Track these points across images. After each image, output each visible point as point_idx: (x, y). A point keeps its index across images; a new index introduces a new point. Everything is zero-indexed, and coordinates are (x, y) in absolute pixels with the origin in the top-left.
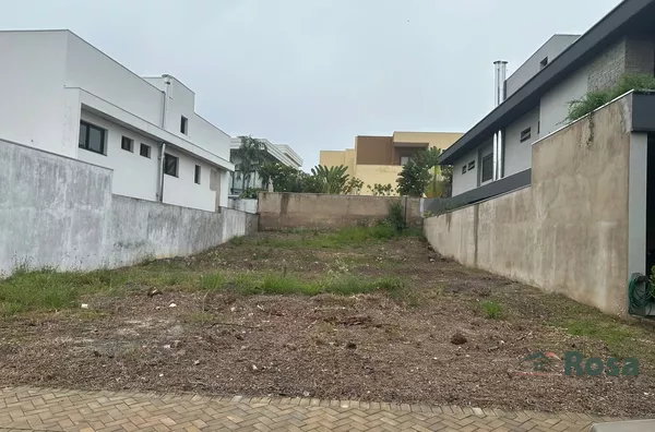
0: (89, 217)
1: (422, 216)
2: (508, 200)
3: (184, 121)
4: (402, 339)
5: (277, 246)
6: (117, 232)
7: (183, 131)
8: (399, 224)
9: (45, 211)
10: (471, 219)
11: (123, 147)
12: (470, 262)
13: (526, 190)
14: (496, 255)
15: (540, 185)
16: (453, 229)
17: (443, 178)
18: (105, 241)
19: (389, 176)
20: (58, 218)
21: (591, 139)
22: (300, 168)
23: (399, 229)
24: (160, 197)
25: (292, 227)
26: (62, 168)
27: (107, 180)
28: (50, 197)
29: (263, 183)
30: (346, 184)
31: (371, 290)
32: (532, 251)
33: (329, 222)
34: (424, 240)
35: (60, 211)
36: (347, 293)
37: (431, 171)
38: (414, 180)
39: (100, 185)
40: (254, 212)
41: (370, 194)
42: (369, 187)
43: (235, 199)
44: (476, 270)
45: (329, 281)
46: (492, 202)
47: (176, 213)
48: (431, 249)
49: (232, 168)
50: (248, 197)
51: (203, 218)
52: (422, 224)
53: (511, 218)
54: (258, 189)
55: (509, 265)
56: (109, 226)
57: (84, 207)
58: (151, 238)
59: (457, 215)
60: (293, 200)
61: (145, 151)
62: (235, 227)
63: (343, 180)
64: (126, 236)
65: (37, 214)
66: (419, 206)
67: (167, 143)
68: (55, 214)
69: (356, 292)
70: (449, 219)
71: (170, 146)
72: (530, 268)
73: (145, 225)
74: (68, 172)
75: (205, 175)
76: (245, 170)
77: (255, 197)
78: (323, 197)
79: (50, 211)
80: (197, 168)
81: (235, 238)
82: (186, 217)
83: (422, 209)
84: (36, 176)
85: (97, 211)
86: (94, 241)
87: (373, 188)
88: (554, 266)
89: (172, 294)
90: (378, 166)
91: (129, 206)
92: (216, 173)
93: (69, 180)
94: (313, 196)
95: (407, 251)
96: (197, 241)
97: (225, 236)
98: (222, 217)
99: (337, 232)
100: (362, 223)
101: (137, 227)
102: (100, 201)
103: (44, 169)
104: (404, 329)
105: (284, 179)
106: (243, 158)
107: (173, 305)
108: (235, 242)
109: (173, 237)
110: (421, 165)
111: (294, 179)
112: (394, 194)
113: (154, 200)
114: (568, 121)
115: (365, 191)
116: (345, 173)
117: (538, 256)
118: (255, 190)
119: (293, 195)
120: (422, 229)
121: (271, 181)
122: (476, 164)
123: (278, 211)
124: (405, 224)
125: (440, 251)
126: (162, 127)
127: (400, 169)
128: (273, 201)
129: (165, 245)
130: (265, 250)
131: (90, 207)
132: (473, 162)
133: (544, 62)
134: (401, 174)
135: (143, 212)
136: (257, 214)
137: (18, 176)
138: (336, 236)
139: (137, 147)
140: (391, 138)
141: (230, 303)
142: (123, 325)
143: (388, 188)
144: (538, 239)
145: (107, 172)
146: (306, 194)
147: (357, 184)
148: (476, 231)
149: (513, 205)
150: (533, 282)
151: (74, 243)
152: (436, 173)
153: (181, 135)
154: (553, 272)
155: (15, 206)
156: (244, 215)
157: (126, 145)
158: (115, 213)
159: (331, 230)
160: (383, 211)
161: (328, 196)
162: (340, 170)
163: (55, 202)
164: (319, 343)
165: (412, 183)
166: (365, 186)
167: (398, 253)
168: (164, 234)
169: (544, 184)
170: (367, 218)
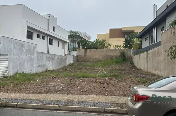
0: (31, 58)
1: (132, 55)
2: (155, 50)
3: (54, 27)
4: (117, 87)
5: (84, 66)
6: (38, 62)
7: (54, 31)
8: (124, 58)
9: (20, 57)
10: (146, 56)
11: (37, 37)
12: (146, 70)
13: (160, 47)
14: (152, 67)
15: (163, 45)
16: (141, 59)
17: (139, 42)
18: (35, 65)
19: (120, 42)
20: (23, 59)
21: (174, 33)
22: (90, 40)
23: (124, 60)
24: (48, 52)
25: (88, 60)
26: (24, 45)
27: (35, 47)
28: (21, 53)
29: (78, 46)
30: (106, 45)
31: (111, 76)
32: (161, 65)
33: (100, 58)
34: (132, 63)
35: (24, 57)
36: (104, 77)
37: (135, 40)
38: (129, 43)
39: (33, 49)
40: (76, 55)
41: (114, 48)
42: (113, 46)
43: (69, 51)
44: (147, 72)
45: (99, 75)
46: (151, 51)
47: (53, 56)
48: (134, 66)
49: (69, 41)
50: (73, 51)
51: (61, 58)
52: (132, 58)
53: (156, 55)
54: (77, 48)
55: (155, 70)
56: (36, 61)
57: (30, 56)
58: (47, 64)
59: (142, 55)
60: (88, 51)
61: (44, 38)
62: (70, 60)
63: (105, 44)
64: (41, 64)
65: (19, 58)
66: (131, 52)
67: (50, 35)
68: (23, 58)
69: (106, 77)
70: (140, 56)
71: (51, 36)
72: (161, 71)
73: (45, 60)
74: (26, 46)
75: (61, 44)
76: (72, 42)
77: (76, 50)
78: (98, 50)
79: (22, 57)
80: (58, 42)
81: (70, 64)
82: (56, 57)
83: (132, 53)
84: (18, 47)
85: (33, 56)
86: (32, 65)
87: (115, 46)
88: (166, 70)
89: (58, 78)
90: (117, 39)
91: (41, 55)
92: (64, 43)
93: (26, 48)
94: (95, 50)
95: (126, 67)
96: (59, 65)
97: (67, 63)
98: (66, 57)
99: (103, 61)
100: (111, 58)
101: (43, 61)
102: (33, 54)
103: (20, 45)
104: (118, 85)
105: (85, 44)
106: (72, 38)
107: (59, 80)
108: (70, 65)
109: (53, 64)
110: (131, 38)
111: (88, 44)
112: (122, 48)
113: (47, 53)
114: (169, 27)
115: (112, 48)
116: (105, 42)
117: (163, 67)
118: (76, 48)
119: (88, 49)
120: (132, 60)
121: (81, 45)
122: (149, 38)
123: (84, 55)
124: (126, 58)
125: (137, 67)
126: (48, 30)
127: (124, 40)
128: (82, 52)
129: (51, 66)
130: (80, 67)
131: (31, 55)
132: (148, 37)
133: (167, 6)
134: (124, 41)
135: (45, 56)
136: (77, 56)
137: (14, 48)
138: (103, 62)
139: (41, 37)
140: (121, 29)
141: (73, 80)
142: (49, 84)
143: (120, 46)
144: (163, 62)
145: (35, 45)
146: (92, 49)
147: (109, 45)
148: (147, 60)
149: (156, 52)
150: (161, 75)
151: (28, 66)
152: (136, 41)
153: (54, 32)
154: (166, 72)
155: (14, 56)
156: (73, 57)
157: (39, 36)
158: (37, 57)
159: (101, 61)
160: (118, 54)
161: (99, 50)
162: (104, 41)
163: (23, 54)
164: (96, 87)
165: (128, 44)
166: (112, 46)
167: (123, 68)
168: (50, 63)
169: (164, 45)
170: (113, 56)
